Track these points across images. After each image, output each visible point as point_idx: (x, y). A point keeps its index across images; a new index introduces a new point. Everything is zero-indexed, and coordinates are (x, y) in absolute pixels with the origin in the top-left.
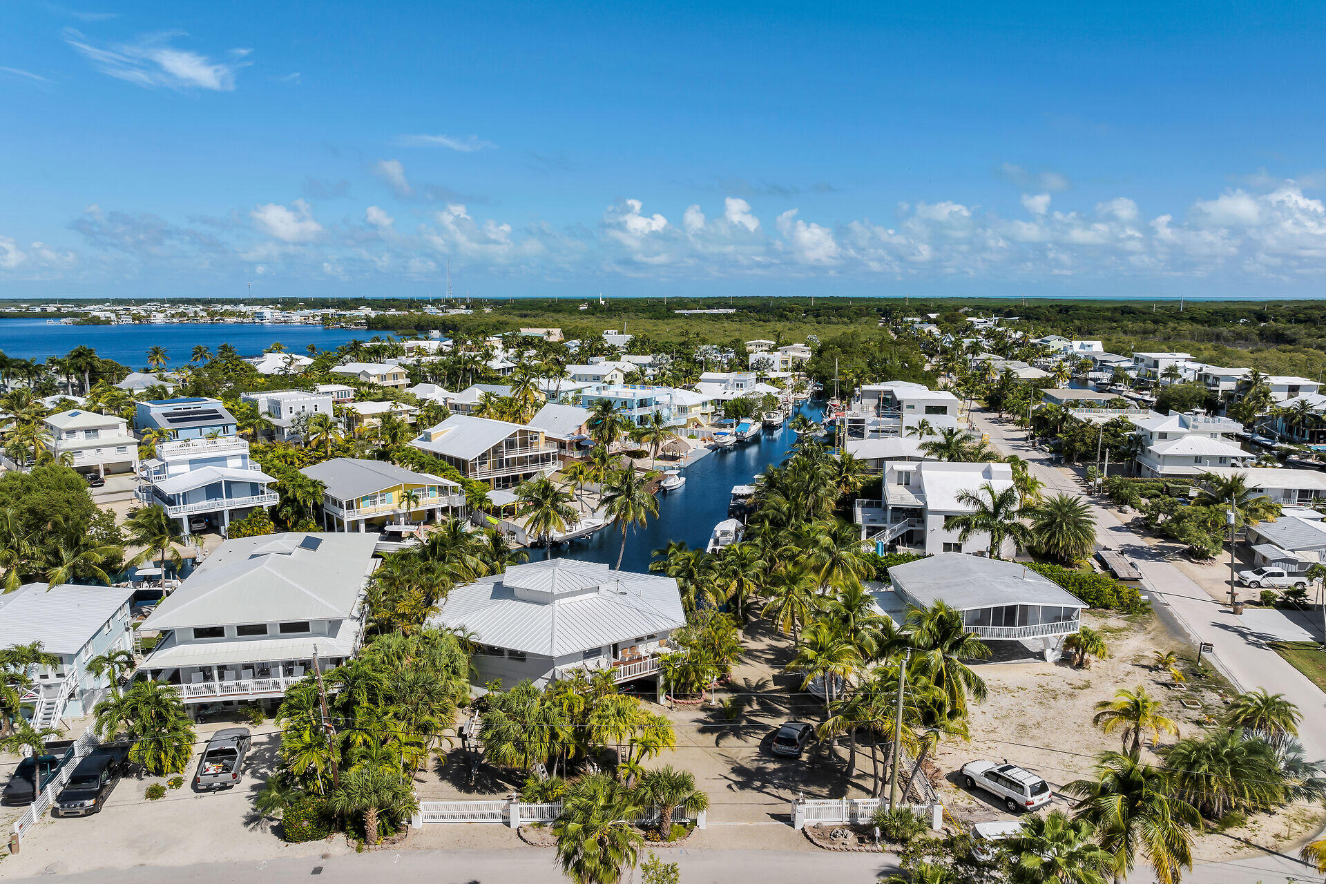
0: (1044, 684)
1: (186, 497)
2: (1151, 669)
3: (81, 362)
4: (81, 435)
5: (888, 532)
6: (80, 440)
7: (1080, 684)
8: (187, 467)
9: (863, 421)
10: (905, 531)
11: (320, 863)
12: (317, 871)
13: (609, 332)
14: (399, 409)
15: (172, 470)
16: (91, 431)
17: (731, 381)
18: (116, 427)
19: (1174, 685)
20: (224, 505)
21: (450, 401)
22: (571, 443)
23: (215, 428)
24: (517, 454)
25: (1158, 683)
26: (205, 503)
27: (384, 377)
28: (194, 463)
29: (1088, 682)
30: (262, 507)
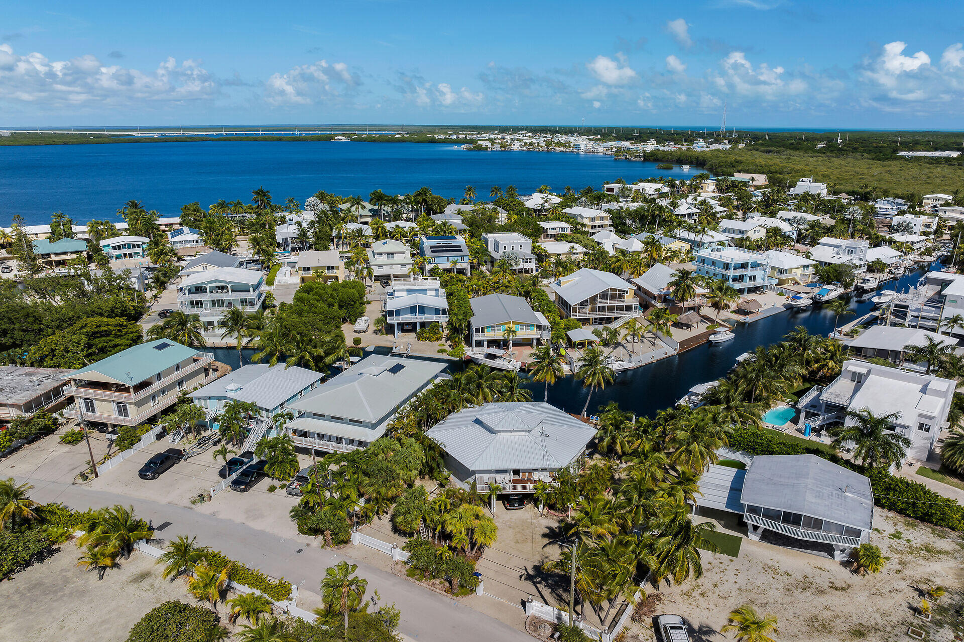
0: (810, 576)
1: (398, 312)
2: (921, 593)
3: (420, 199)
4: (385, 256)
5: (821, 418)
6: (384, 259)
7: (839, 584)
8: (405, 293)
9: (907, 307)
10: (832, 421)
11: (304, 548)
12: (299, 551)
13: (804, 179)
14: (575, 251)
15: (397, 294)
16: (390, 254)
17: (843, 247)
18: (404, 253)
19: (920, 613)
20: (418, 318)
21: (616, 246)
22: (660, 296)
23: (456, 258)
24: (608, 303)
25: (911, 608)
26: (409, 316)
27: (593, 219)
28: (409, 291)
29: (849, 586)
30: (438, 322)
